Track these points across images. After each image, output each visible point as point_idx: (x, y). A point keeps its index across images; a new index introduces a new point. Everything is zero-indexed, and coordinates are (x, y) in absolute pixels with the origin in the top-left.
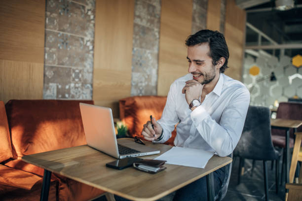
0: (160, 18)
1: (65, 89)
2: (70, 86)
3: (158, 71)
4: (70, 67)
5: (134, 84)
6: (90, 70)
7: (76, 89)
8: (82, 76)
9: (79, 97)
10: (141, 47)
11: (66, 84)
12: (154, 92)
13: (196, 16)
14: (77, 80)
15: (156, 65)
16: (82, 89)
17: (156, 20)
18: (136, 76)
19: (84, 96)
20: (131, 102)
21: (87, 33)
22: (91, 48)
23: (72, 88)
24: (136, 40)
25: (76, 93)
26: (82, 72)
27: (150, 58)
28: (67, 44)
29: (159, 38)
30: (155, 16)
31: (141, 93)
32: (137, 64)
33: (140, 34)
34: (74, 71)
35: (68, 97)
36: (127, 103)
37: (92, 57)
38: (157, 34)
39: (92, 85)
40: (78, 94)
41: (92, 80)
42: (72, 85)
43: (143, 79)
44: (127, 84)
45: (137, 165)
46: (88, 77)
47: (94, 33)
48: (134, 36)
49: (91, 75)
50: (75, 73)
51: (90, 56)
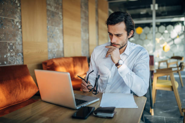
0: (62, 6)
1: (4, 58)
2: (7, 56)
3: (63, 41)
4: (6, 41)
5: (49, 51)
6: (20, 43)
7: (12, 57)
8: (15, 47)
9: (14, 63)
10: (52, 25)
11: (4, 54)
12: (62, 55)
13: (83, 4)
14: (11, 51)
15: (62, 37)
16: (16, 57)
17: (60, 7)
18: (51, 45)
19: (18, 62)
20: (51, 63)
21: (16, 17)
22: (19, 27)
23: (9, 56)
24: (49, 21)
25: (12, 60)
26: (15, 45)
27: (58, 32)
28: (2, 24)
29: (63, 19)
30: (59, 4)
31: (54, 56)
32: (50, 37)
33: (51, 16)
34: (9, 44)
35: (6, 64)
36: (48, 64)
37: (21, 34)
38: (61, 16)
39: (22, 54)
40: (13, 61)
41: (22, 50)
42: (9, 54)
43: (55, 47)
44: (46, 51)
45: (96, 114)
46: (19, 48)
47: (21, 16)
48: (47, 18)
49: (21, 46)
50: (10, 46)
51: (20, 32)
